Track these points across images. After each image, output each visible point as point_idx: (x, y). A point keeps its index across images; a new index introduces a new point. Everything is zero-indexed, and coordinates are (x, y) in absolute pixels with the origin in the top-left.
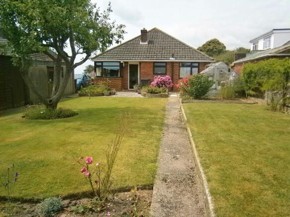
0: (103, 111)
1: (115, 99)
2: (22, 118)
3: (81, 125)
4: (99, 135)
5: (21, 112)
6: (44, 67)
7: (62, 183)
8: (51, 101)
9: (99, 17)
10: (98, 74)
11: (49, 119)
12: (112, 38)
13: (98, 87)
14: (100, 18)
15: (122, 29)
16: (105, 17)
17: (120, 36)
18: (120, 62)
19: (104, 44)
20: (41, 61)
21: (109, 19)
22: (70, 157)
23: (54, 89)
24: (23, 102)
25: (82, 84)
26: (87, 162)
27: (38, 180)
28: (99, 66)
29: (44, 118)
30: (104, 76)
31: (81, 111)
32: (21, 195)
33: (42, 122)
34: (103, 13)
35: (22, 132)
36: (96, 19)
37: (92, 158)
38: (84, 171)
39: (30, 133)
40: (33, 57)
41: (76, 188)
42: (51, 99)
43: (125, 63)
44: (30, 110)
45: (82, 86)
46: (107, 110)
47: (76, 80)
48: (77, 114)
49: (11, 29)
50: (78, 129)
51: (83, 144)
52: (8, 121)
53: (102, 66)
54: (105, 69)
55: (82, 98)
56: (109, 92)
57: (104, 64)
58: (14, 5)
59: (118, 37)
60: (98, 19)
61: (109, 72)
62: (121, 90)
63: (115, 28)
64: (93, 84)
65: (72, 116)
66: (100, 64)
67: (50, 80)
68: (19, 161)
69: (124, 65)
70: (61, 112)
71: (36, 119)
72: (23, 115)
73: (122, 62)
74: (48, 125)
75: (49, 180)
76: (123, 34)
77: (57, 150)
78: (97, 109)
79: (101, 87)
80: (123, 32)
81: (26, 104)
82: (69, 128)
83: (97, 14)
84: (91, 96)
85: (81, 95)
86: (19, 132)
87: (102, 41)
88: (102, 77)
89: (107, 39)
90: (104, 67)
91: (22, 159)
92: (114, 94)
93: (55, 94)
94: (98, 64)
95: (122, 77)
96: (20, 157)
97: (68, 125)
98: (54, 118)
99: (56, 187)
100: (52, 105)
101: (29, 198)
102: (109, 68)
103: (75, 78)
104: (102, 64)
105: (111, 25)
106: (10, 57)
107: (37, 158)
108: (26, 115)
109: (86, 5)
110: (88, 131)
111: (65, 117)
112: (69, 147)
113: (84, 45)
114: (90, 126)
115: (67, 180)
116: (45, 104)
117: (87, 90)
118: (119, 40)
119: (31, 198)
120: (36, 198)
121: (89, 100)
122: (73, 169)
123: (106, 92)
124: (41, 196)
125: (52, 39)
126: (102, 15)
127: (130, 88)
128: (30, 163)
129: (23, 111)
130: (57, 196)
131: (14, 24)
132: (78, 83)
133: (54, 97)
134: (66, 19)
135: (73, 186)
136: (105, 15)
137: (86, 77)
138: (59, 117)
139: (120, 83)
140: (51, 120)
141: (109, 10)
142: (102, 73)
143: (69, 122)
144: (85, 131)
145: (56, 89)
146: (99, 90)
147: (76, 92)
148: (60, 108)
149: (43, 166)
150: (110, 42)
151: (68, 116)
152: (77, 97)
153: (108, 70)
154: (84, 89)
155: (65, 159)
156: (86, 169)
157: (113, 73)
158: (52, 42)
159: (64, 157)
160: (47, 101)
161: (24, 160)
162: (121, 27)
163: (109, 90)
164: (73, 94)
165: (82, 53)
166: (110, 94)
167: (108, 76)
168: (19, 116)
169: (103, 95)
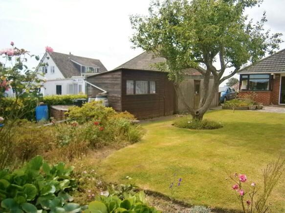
0: (249, 126)
1: (262, 114)
2: (172, 126)
3: (227, 138)
4: (247, 151)
5: (171, 120)
6: (191, 81)
7: (210, 194)
8: (197, 112)
9: (252, 29)
10: (243, 87)
11: (195, 129)
12: (264, 49)
13: (243, 100)
14: (252, 31)
15: (279, 37)
16: (259, 28)
17: (274, 46)
18: (270, 74)
19: (255, 56)
20: (190, 75)
21: (263, 30)
22: (217, 169)
23: (201, 101)
24: (172, 112)
25: (226, 97)
26: (241, 179)
27: (187, 186)
28: (244, 79)
29: (191, 127)
30: (249, 89)
31: (226, 124)
32: (173, 196)
33: (188, 131)
34: (256, 24)
35: (173, 138)
36: (248, 32)
37: (245, 176)
38: (236, 188)
39: (179, 140)
40: (185, 72)
41: (224, 203)
42: (198, 110)
43: (276, 75)
44: (179, 119)
45: (225, 99)
46: (254, 126)
47: (220, 93)
48: (222, 127)
49: (169, 49)
50: (224, 142)
51: (230, 158)
52: (161, 127)
53: (248, 79)
54: (251, 82)
55: (226, 111)
56: (255, 106)
57: (251, 77)
58: (174, 29)
59: (272, 47)
60: (250, 31)
61: (256, 85)
62: (269, 104)
63: (269, 38)
64: (237, 98)
65: (217, 128)
66: (247, 77)
67: (196, 92)
68: (171, 164)
69: (274, 77)
70: (206, 124)
71: (184, 128)
72: (173, 123)
73: (272, 74)
74: (195, 135)
75: (197, 188)
76: (279, 44)
77: (204, 160)
78: (243, 123)
79: (246, 100)
80: (279, 41)
81: (175, 113)
82: (215, 140)
83: (249, 26)
84: (235, 109)
85: (224, 108)
86: (170, 138)
87: (253, 53)
88: (248, 90)
89: (259, 51)
90: (250, 80)
91: (173, 162)
92: (261, 109)
93: (202, 106)
94: (244, 77)
95: (272, 91)
96: (172, 161)
97: (214, 136)
98: (200, 129)
99: (204, 196)
100: (198, 116)
101: (179, 200)
102: (256, 81)
103: (219, 91)
104: (249, 77)
105: (265, 35)
106: (167, 73)
107: (186, 164)
108: (175, 123)
109: (238, 19)
110: (235, 146)
111: (209, 129)
112: (215, 159)
113: (233, 59)
114: (237, 141)
115: (214, 192)
116: (192, 115)
117: (230, 103)
118: (273, 51)
119: (181, 200)
120: (186, 202)
121: (233, 114)
122: (221, 182)
123: (251, 106)
124: (191, 202)
125: (202, 55)
126: (255, 27)
127: (281, 103)
128: (181, 168)
129: (173, 119)
130: (206, 206)
131: (172, 45)
132: (221, 96)
133: (200, 109)
134: (219, 36)
135: (221, 200)
136: (258, 26)
137: (230, 90)
138: (204, 128)
139: (269, 98)
140: (197, 130)
141: (264, 20)
142: (248, 87)
143: (215, 134)
144: (231, 146)
145: (203, 102)
146: (245, 104)
147: (219, 105)
148: (206, 120)
149: (192, 173)
150: (262, 54)
151: (213, 128)
152: (221, 110)
153: (254, 83)
154: (228, 101)
155: (212, 170)
156: (239, 186)
157: (261, 86)
158: (202, 58)
159: (211, 169)
160: (194, 112)
161: (176, 164)
162: (276, 36)
163: (255, 104)
164: (216, 106)
165: (230, 67)
166: (257, 108)
167: (254, 89)
168: (169, 123)
169: (248, 109)
